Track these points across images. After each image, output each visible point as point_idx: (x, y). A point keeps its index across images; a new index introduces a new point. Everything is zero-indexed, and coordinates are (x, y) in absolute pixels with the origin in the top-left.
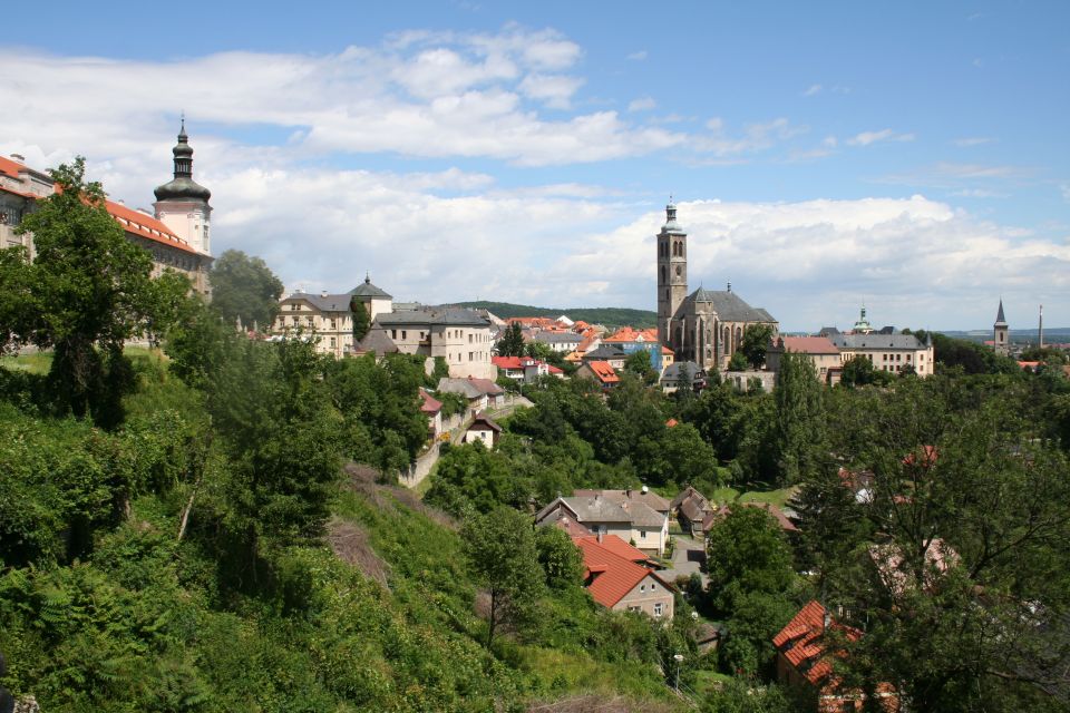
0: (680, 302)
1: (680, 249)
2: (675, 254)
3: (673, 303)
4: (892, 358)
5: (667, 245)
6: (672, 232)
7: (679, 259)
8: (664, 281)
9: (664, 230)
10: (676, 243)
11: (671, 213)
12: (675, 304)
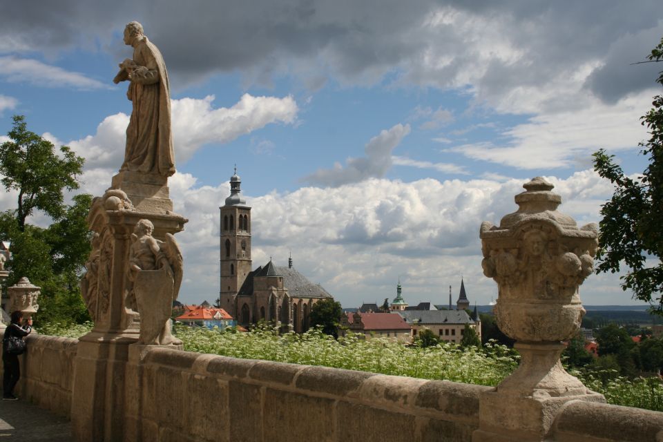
0: (245, 277)
1: (245, 223)
2: (241, 228)
3: (238, 279)
4: (447, 331)
5: (232, 218)
6: (239, 205)
7: (244, 233)
8: (228, 255)
9: (229, 201)
10: (241, 216)
11: (235, 185)
12: (240, 280)
